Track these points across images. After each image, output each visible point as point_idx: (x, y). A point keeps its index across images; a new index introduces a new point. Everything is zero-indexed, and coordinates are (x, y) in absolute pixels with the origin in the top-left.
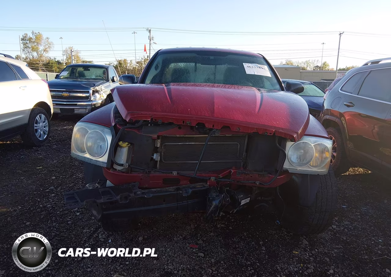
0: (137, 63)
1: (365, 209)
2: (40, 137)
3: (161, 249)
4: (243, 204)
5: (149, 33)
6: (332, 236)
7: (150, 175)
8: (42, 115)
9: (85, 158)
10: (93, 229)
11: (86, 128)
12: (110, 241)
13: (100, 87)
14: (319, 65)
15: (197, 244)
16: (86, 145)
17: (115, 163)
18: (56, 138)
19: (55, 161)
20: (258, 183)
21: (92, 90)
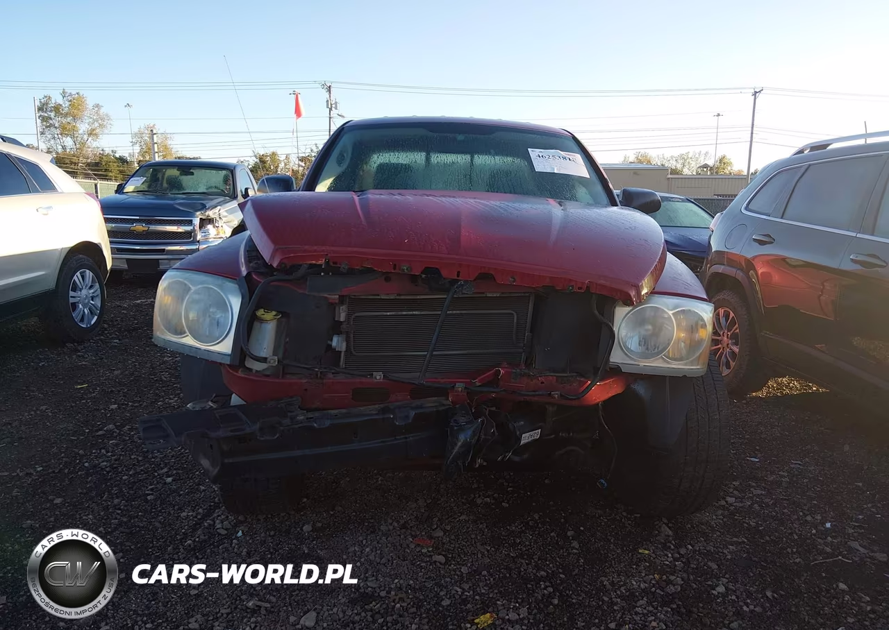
0: (300, 160)
1: (800, 464)
2: (82, 320)
3: (352, 549)
4: (527, 441)
5: (327, 94)
6: (725, 520)
7: (324, 381)
8: (88, 271)
9: (184, 345)
10: (204, 509)
11: (186, 282)
12: (240, 534)
13: (216, 210)
14: (711, 163)
15: (431, 538)
16: (187, 318)
17: (249, 356)
18: (118, 324)
19: (116, 372)
20: (556, 394)
21: (199, 219)
